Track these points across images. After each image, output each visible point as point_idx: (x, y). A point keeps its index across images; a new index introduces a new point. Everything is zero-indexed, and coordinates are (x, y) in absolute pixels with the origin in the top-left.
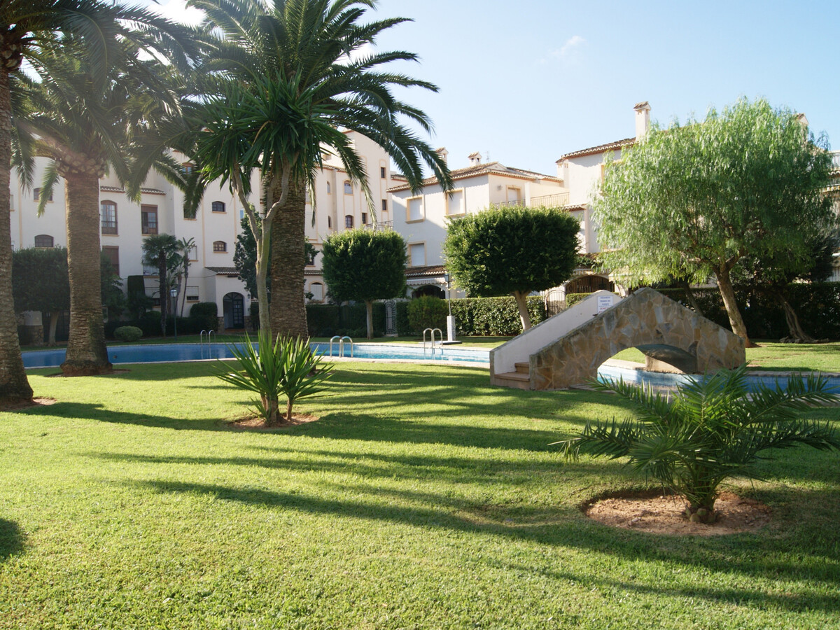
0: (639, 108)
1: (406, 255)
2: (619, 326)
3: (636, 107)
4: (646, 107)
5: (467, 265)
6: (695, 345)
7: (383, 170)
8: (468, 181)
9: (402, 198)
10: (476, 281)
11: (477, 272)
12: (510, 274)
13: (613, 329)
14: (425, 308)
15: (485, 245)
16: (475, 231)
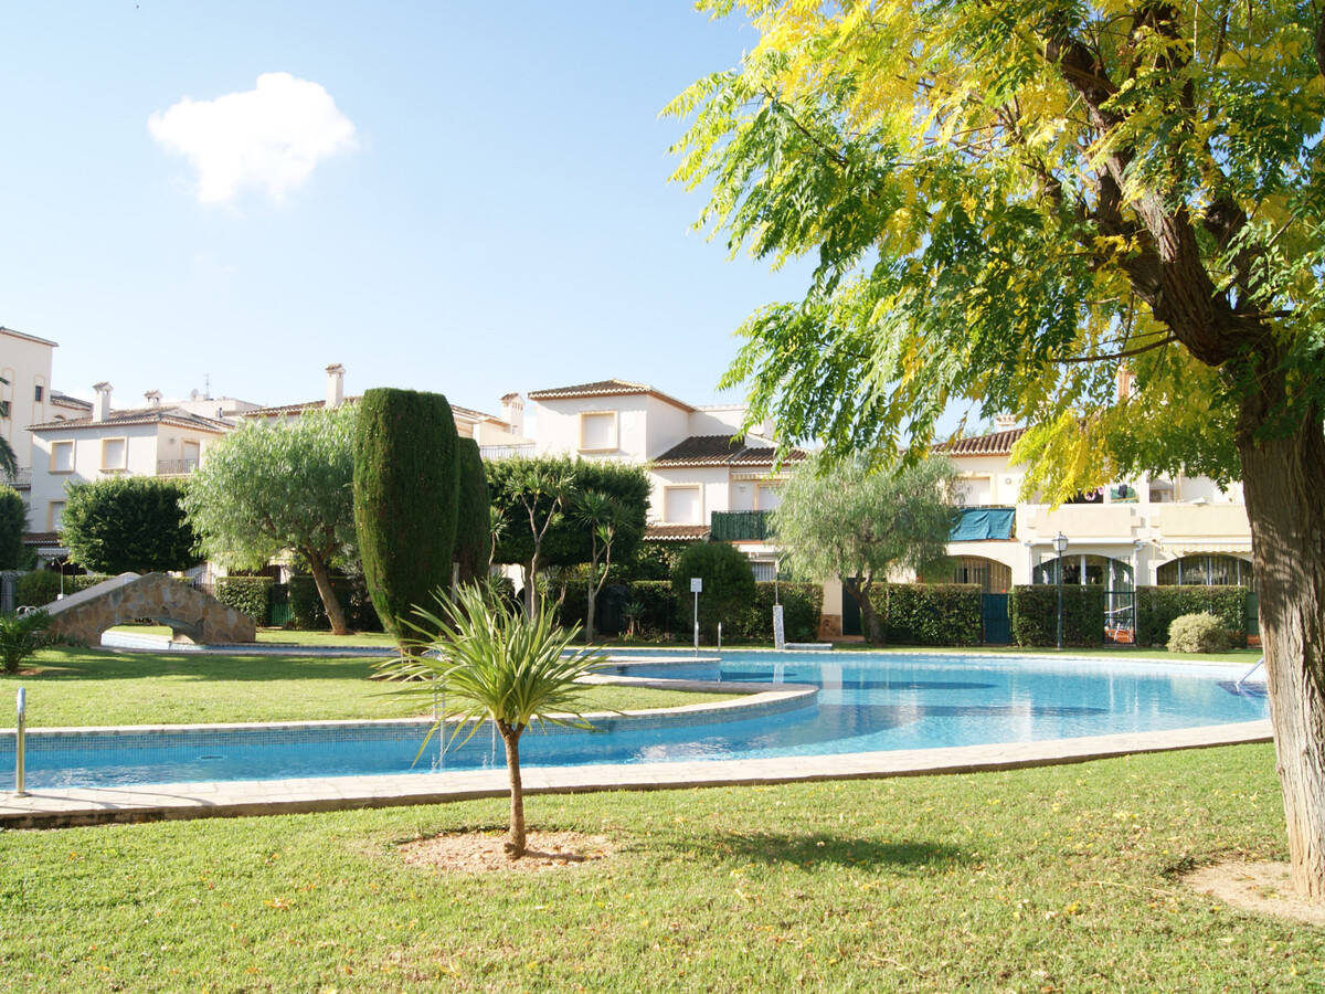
0: (331, 369)
1: (26, 518)
2: (125, 600)
3: (328, 369)
4: (338, 370)
5: (83, 538)
6: (203, 620)
7: (39, 390)
8: (132, 428)
9: (47, 441)
10: (92, 556)
11: (94, 547)
12: (132, 552)
13: (119, 602)
14: (39, 584)
15: (104, 517)
16: (94, 501)
